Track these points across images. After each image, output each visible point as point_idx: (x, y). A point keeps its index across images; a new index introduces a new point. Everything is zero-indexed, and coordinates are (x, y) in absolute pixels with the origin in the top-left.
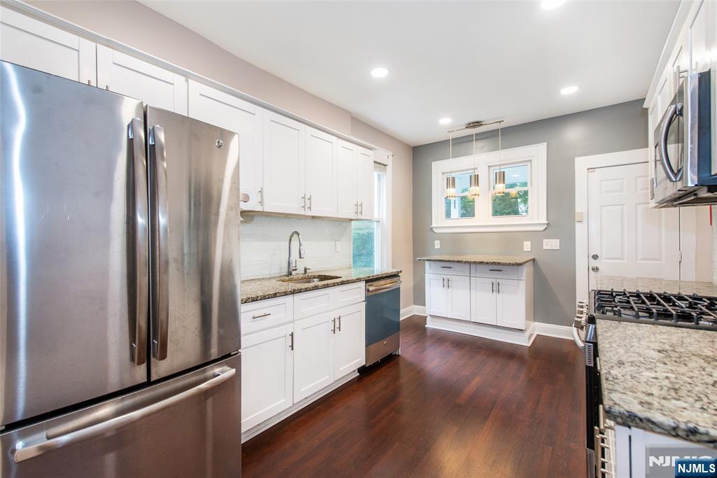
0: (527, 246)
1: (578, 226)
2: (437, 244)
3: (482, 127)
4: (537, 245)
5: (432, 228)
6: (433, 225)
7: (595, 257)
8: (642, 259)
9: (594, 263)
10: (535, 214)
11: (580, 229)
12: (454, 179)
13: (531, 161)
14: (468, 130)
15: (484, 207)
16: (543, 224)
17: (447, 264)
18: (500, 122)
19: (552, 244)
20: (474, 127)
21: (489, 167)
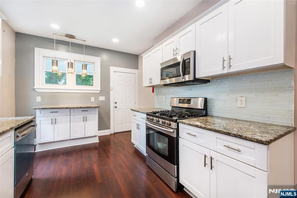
0: (93, 99)
1: (111, 92)
2: (39, 99)
3: (75, 39)
4: (96, 99)
5: (34, 89)
6: (35, 87)
7: (116, 103)
8: (128, 103)
9: (116, 105)
10: (96, 86)
11: (112, 93)
12: (57, 61)
13: (94, 63)
14: (65, 37)
15: (71, 79)
16: (99, 90)
17: (55, 110)
18: (84, 41)
19: (102, 98)
20: (70, 37)
21: (74, 60)
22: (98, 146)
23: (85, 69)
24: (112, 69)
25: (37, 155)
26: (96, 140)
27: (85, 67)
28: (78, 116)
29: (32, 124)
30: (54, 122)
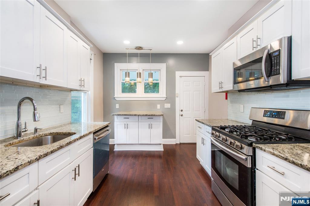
0: (159, 106)
1: (176, 98)
2: (117, 106)
3: (142, 50)
4: (162, 106)
5: (114, 98)
6: (115, 96)
7: (182, 111)
8: (195, 111)
9: (181, 113)
10: (162, 93)
11: (177, 100)
12: (129, 73)
13: (160, 70)
14: (135, 50)
15: (140, 88)
16: (165, 97)
17: (127, 116)
18: (150, 50)
19: (168, 106)
20: (139, 49)
21: (143, 70)
22: (162, 154)
23: (151, 78)
24: (178, 74)
25: (115, 154)
26: (161, 149)
27: (151, 75)
28: (145, 123)
29: (107, 128)
30: (126, 127)
